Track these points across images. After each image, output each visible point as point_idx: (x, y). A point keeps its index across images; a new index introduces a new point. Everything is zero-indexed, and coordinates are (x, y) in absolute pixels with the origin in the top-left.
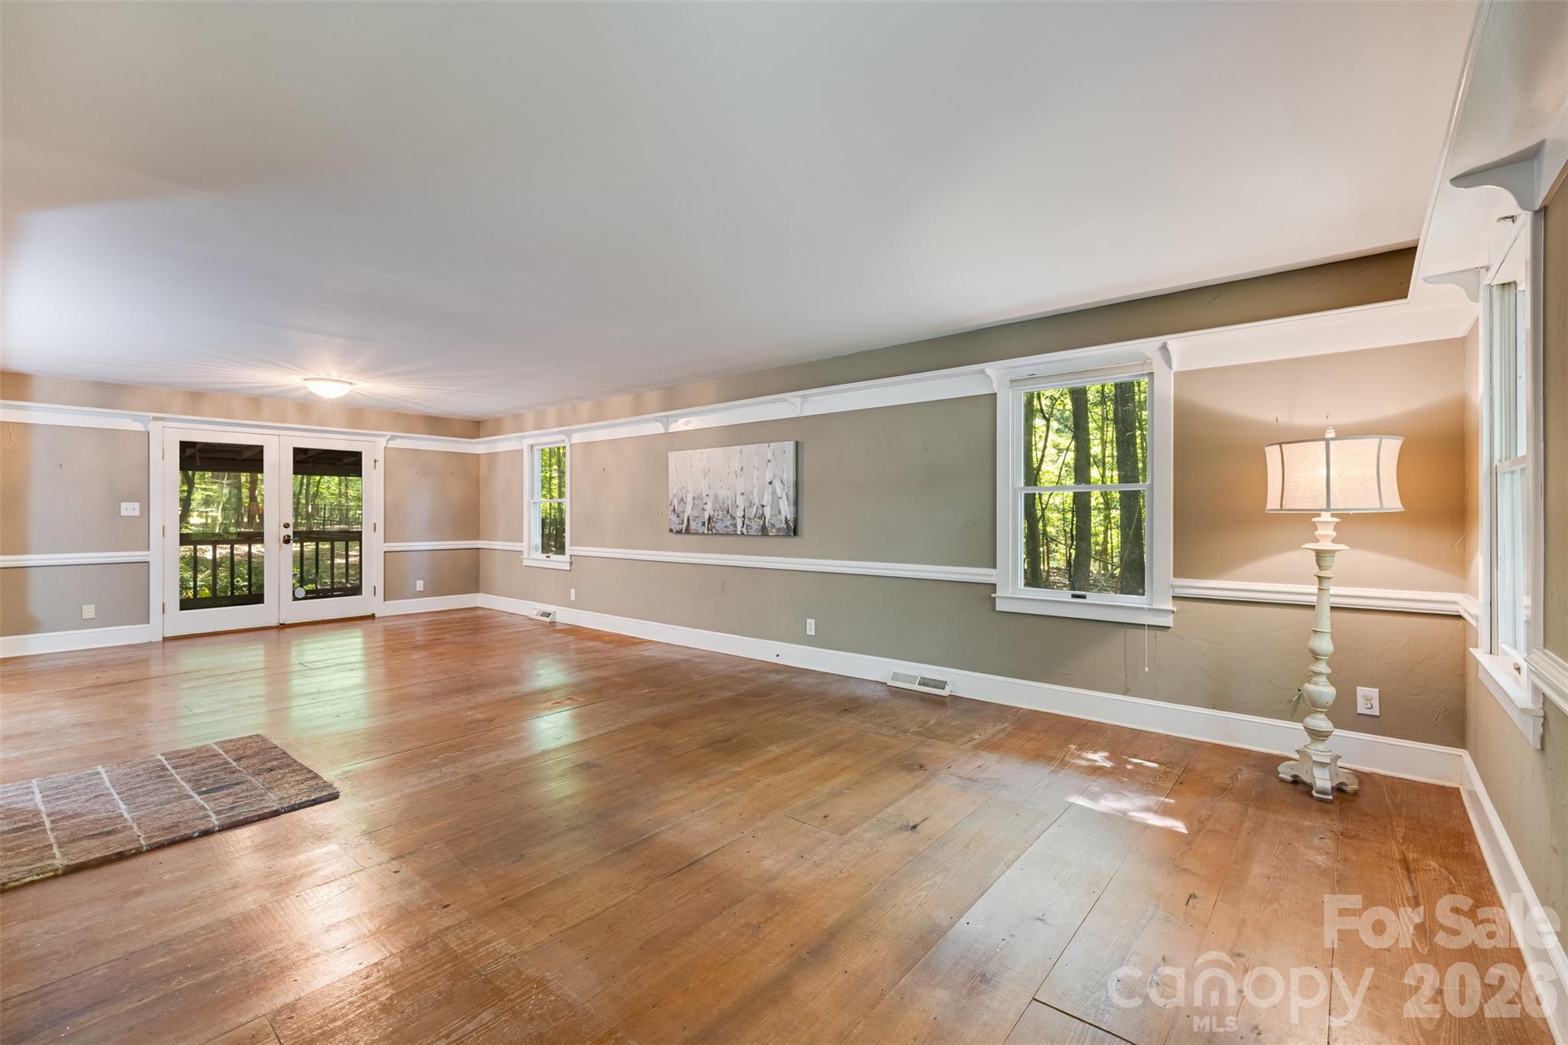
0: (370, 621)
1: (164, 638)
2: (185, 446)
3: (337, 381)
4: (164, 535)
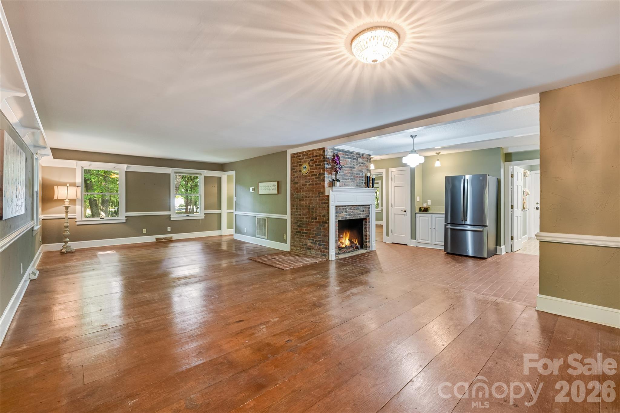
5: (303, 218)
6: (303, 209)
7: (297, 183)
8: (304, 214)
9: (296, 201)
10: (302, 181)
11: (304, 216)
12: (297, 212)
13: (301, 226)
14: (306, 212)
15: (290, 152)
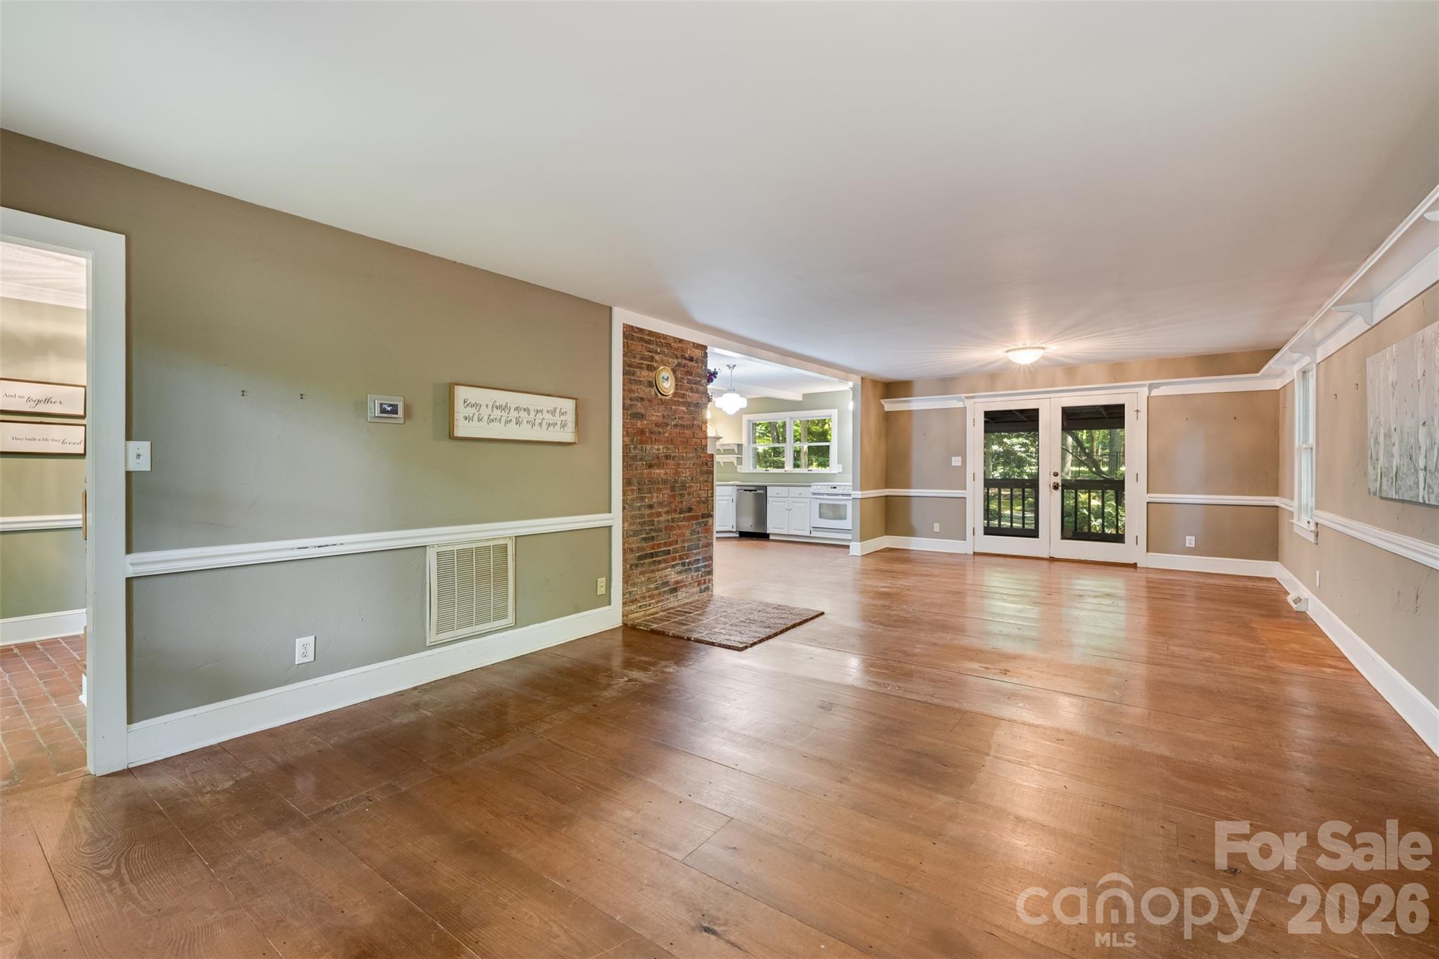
0: (1132, 569)
1: (974, 553)
2: (987, 414)
3: (1023, 348)
4: (974, 480)
5: (659, 514)
6: (659, 490)
7: (641, 416)
8: (660, 504)
9: (636, 468)
10: (655, 415)
11: (662, 507)
12: (642, 499)
13: (653, 538)
14: (666, 496)
15: (622, 317)
